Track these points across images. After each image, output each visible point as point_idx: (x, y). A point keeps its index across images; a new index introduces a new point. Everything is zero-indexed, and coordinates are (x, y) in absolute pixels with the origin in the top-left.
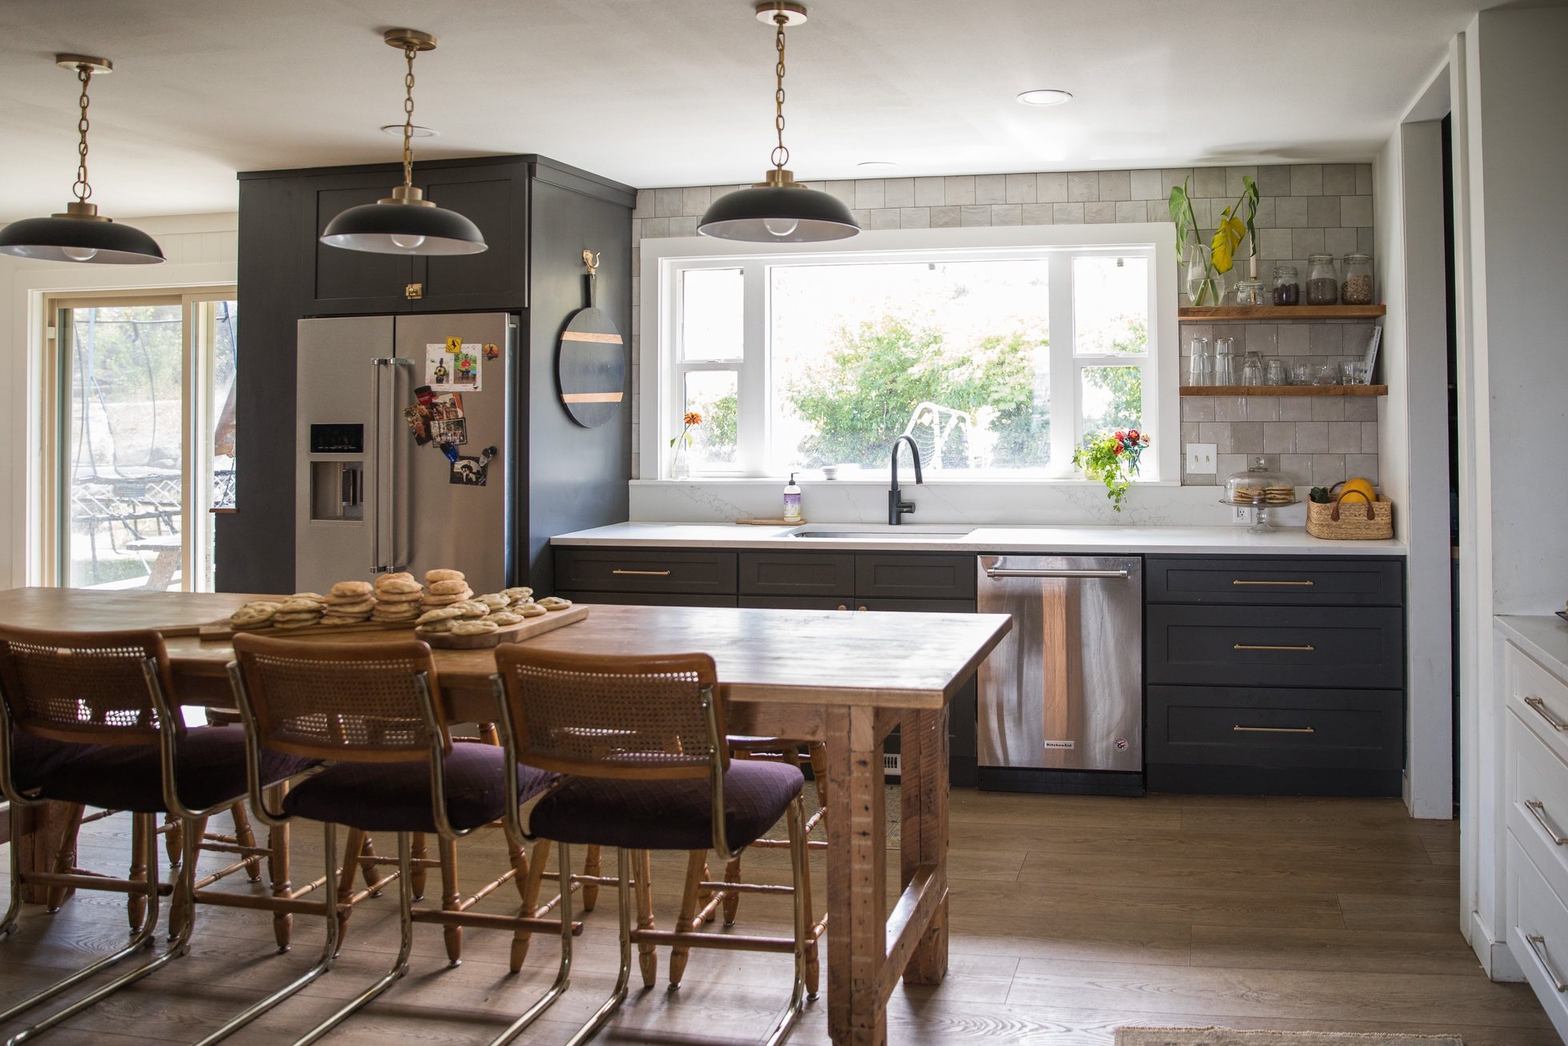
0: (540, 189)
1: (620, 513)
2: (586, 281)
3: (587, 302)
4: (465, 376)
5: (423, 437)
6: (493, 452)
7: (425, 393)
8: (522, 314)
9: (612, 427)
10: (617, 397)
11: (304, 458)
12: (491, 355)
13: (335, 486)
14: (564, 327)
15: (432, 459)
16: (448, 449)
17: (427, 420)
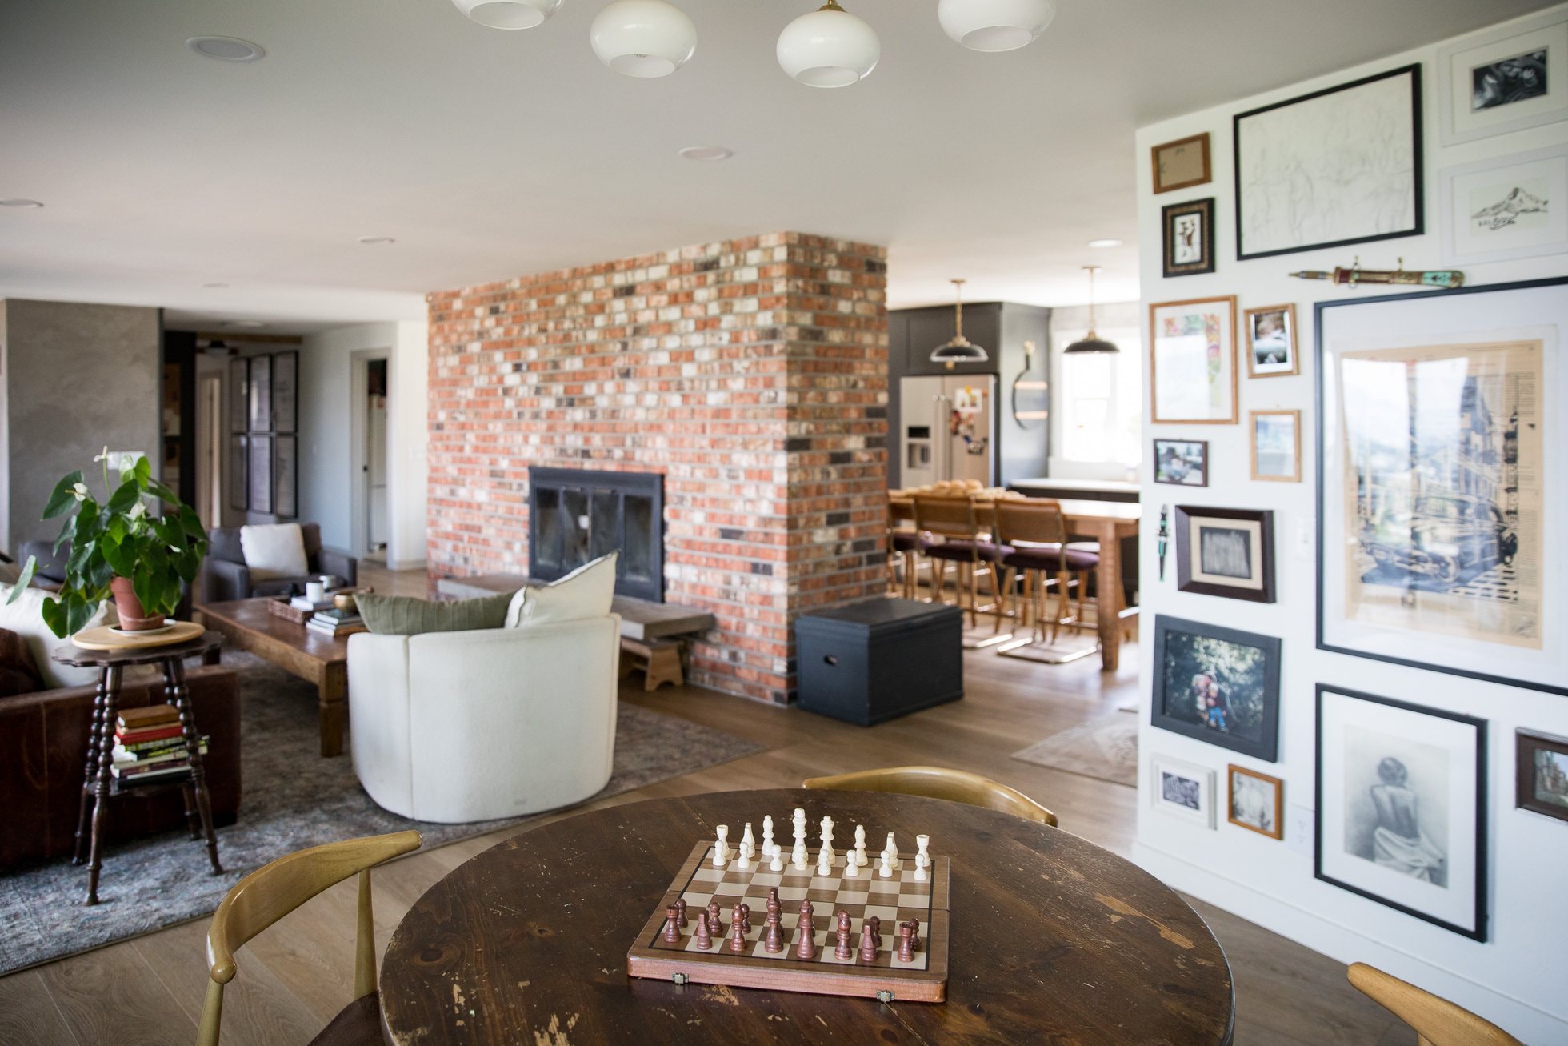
0: (1005, 316)
1: (1045, 474)
2: (1027, 358)
3: (1028, 367)
4: (973, 404)
5: (955, 432)
6: (986, 440)
7: (956, 413)
8: (997, 375)
9: (1041, 430)
10: (1043, 415)
11: (905, 440)
12: (985, 395)
13: (917, 454)
14: (1018, 379)
15: (959, 441)
16: (967, 439)
17: (957, 424)
